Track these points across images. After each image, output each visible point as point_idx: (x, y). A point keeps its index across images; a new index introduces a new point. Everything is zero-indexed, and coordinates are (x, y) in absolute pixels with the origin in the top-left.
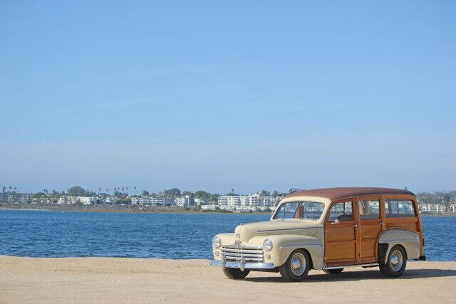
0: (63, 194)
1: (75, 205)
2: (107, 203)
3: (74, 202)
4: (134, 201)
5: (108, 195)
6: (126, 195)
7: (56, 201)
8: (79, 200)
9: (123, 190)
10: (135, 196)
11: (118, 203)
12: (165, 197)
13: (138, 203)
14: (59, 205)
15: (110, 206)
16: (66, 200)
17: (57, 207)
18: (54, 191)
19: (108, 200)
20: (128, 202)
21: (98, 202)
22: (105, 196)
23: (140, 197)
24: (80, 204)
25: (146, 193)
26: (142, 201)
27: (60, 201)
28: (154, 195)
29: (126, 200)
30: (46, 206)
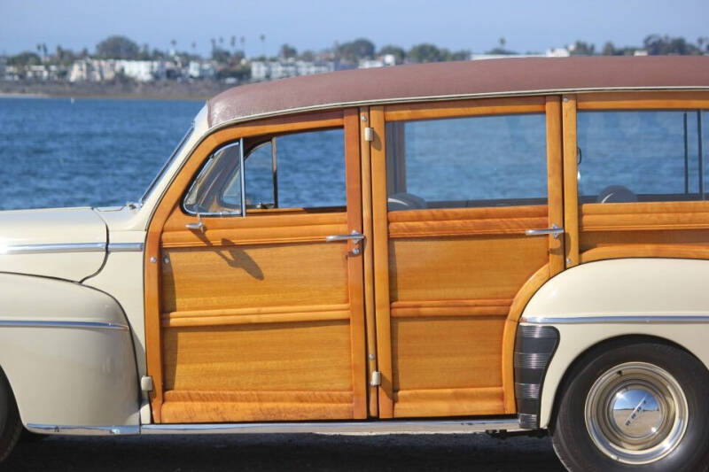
0: (85, 54)
1: (112, 83)
2: (192, 77)
3: (109, 75)
4: (258, 70)
5: (196, 58)
6: (240, 56)
7: (64, 74)
8: (123, 70)
9: (233, 43)
10: (262, 59)
11: (220, 76)
12: (336, 60)
13: (268, 77)
14: (72, 84)
15: (200, 84)
16: (90, 68)
17: (68, 88)
18: (59, 49)
19: (193, 70)
20: (243, 75)
21: (170, 74)
22: (187, 59)
23: (273, 60)
24: (123, 80)
25: (289, 52)
26: (278, 70)
27: (76, 73)
28: (308, 57)
29: (237, 68)
30: (40, 86)
